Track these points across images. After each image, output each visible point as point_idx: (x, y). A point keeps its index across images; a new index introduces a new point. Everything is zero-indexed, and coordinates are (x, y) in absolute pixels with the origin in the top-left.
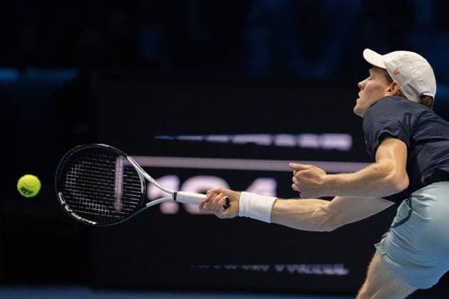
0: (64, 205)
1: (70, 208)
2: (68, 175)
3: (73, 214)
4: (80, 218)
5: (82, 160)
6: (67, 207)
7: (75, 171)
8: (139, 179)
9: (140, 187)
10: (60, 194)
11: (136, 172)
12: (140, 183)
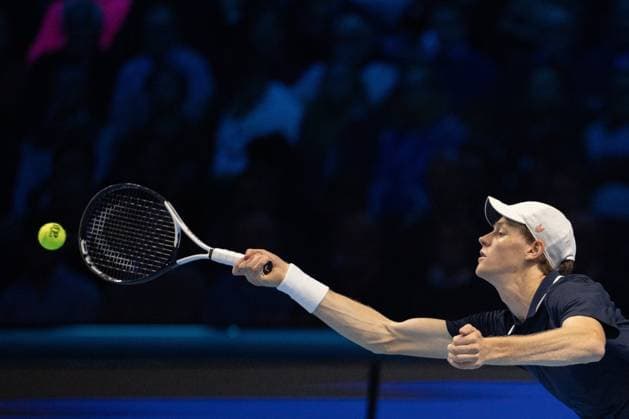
0: (85, 256)
1: (92, 260)
2: (95, 220)
3: (94, 268)
4: (100, 273)
5: (114, 203)
6: (88, 259)
7: (104, 216)
8: (174, 230)
9: (173, 240)
10: (83, 242)
11: (172, 220)
12: (174, 235)
